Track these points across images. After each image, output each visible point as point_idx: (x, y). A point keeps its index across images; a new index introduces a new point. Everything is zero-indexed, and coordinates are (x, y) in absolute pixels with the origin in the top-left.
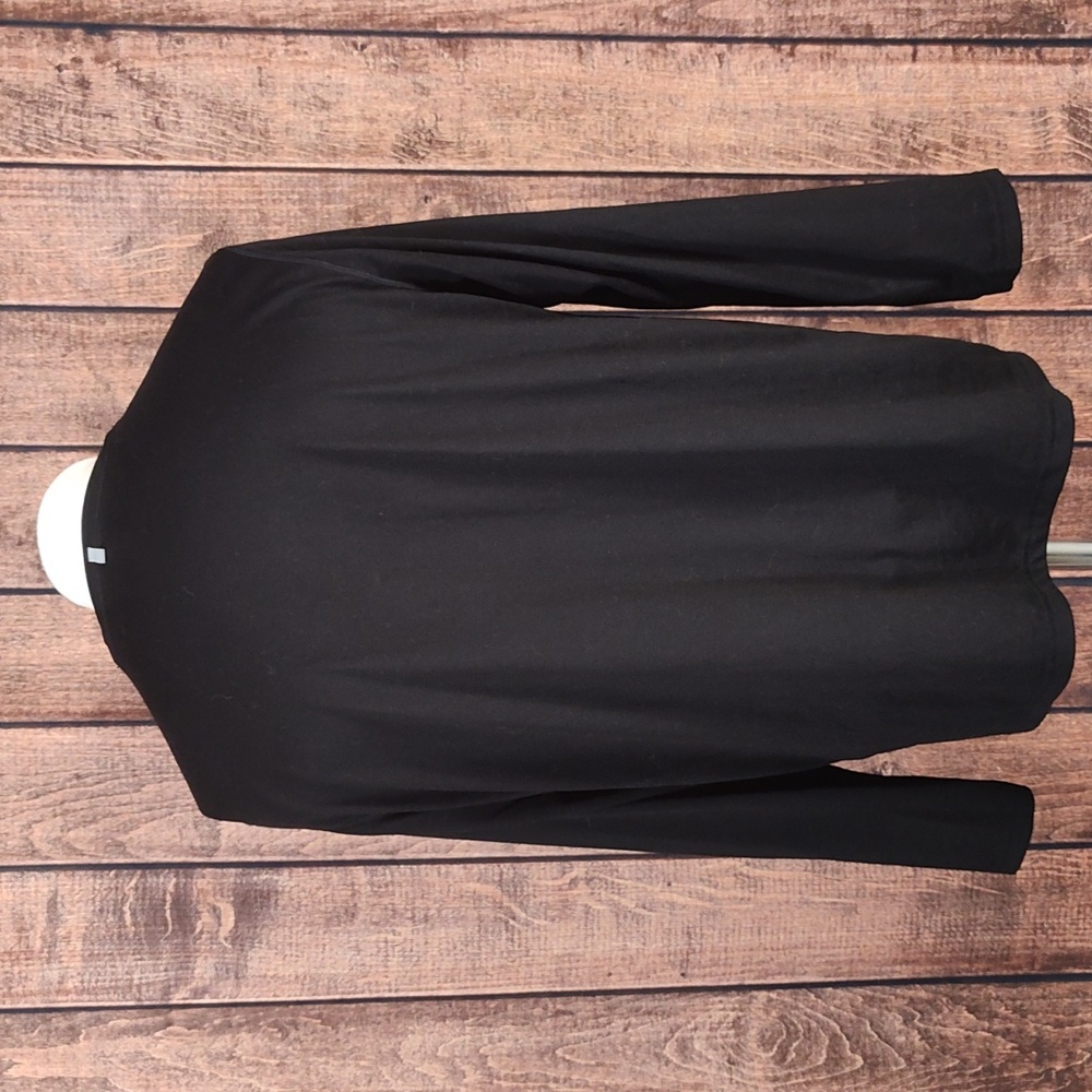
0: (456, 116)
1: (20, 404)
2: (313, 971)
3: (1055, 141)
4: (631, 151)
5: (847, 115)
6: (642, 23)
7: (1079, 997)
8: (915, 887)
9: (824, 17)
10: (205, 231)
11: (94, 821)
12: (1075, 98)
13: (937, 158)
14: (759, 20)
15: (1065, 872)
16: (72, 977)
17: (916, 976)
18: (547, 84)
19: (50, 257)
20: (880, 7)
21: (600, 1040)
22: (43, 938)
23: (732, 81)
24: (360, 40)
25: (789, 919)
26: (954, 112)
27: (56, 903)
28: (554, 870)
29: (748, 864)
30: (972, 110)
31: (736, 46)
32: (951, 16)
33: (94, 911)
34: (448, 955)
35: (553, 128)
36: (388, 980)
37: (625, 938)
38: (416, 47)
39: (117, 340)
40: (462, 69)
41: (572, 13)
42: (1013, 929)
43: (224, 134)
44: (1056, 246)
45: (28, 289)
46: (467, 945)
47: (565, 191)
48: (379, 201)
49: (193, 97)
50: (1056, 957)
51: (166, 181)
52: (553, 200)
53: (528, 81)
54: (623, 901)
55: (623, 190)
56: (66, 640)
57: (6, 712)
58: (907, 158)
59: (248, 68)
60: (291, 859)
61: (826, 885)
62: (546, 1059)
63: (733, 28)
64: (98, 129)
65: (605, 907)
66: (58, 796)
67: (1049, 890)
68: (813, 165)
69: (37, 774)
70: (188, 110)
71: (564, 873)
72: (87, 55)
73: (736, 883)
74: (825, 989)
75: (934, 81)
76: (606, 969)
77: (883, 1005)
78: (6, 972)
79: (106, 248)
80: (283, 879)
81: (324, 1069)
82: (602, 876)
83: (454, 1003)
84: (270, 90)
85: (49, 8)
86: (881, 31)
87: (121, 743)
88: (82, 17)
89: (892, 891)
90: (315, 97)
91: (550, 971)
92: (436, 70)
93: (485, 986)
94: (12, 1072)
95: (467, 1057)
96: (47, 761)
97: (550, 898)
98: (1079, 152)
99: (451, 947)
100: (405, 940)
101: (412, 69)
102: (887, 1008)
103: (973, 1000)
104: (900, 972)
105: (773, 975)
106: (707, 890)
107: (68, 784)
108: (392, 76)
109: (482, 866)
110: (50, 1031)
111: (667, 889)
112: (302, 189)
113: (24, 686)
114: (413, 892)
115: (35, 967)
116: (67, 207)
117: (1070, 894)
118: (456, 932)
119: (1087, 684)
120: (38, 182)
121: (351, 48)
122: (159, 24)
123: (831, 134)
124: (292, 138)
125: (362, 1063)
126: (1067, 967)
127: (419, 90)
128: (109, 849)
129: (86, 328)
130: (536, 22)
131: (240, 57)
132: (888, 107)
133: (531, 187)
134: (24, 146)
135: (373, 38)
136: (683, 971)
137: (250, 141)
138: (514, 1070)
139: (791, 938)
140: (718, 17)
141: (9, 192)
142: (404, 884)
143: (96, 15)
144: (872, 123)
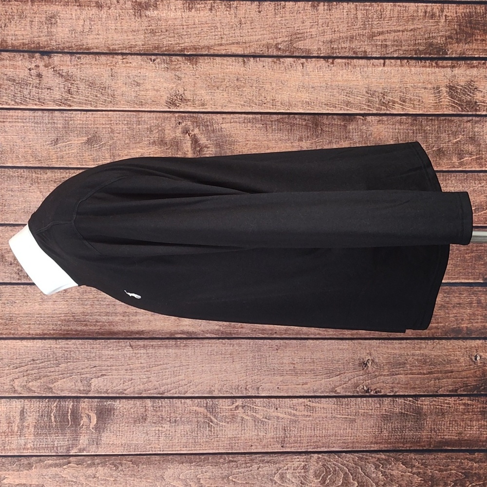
0: (192, 89)
1: (12, 207)
2: (128, 442)
3: (443, 100)
4: (265, 103)
5: (356, 89)
6: (270, 50)
7: (450, 459)
8: (380, 412)
9: (346, 47)
10: (88, 136)
11: (40, 378)
12: (452, 82)
13: (394, 107)
14: (319, 49)
15: (444, 406)
16: (30, 443)
17: (380, 449)
18: (230, 75)
19: (25, 147)
20: (370, 43)
21: (247, 473)
22: (18, 426)
23: (308, 74)
24: (153, 57)
25: (327, 424)
26: (400, 88)
27: (23, 412)
28: (229, 402)
29: (310, 401)
30: (408, 86)
31: (309, 60)
32: (400, 48)
33: (39, 416)
34: (184, 437)
35: (233, 94)
36: (159, 446)
37: (258, 431)
38: (176, 60)
39: (52, 181)
40: (195, 69)
41: (241, 46)
42: (422, 430)
43: (96, 96)
44: (443, 144)
45: (16, 160)
46: (192, 433)
47: (237, 120)
48: (160, 124)
49: (84, 81)
50: (440, 442)
51: (72, 115)
52: (232, 124)
53: (222, 74)
54: (257, 416)
55: (261, 120)
56: (29, 304)
57: (4, 333)
58: (380, 107)
59: (107, 69)
60: (120, 395)
61: (342, 410)
62: (225, 480)
63: (308, 52)
64: (45, 94)
65: (250, 418)
66: (25, 368)
67: (437, 414)
68: (341, 109)
69: (17, 359)
70: (82, 87)
71: (233, 403)
72: (41, 64)
73: (305, 409)
74: (342, 454)
75: (393, 74)
76: (250, 443)
77: (367, 461)
78: (3, 440)
79: (47, 143)
80: (117, 404)
81: (133, 483)
82: (249, 405)
83: (187, 456)
84: (116, 78)
85: (26, 45)
86: (370, 53)
87: (51, 346)
88: (40, 48)
89: (370, 413)
90: (134, 81)
91: (227, 444)
92: (184, 70)
93: (199, 450)
94: (5, 481)
95: (192, 479)
96: (21, 353)
97: (227, 414)
98: (453, 104)
99: (185, 434)
100: (167, 430)
101: (174, 69)
102: (368, 462)
103: (405, 460)
104: (374, 447)
105: (320, 447)
106: (292, 411)
107: (29, 363)
108: (166, 72)
109: (199, 400)
110: (20, 465)
111: (276, 411)
112: (128, 119)
113: (12, 323)
114: (170, 410)
115: (15, 439)
116: (32, 126)
117: (446, 416)
118: (188, 427)
119: (454, 328)
120: (20, 116)
121: (149, 61)
122: (71, 51)
123: (349, 97)
124: (124, 98)
125: (148, 480)
126: (445, 446)
127: (177, 78)
128: (45, 390)
129: (39, 176)
130: (226, 50)
131: (104, 65)
132: (373, 85)
133: (223, 118)
134: (15, 101)
135: (158, 56)
136: (282, 445)
137: (107, 99)
138: (211, 485)
139: (328, 432)
140: (302, 48)
141: (8, 120)
142: (166, 407)
143: (45, 47)
144: (366, 92)
